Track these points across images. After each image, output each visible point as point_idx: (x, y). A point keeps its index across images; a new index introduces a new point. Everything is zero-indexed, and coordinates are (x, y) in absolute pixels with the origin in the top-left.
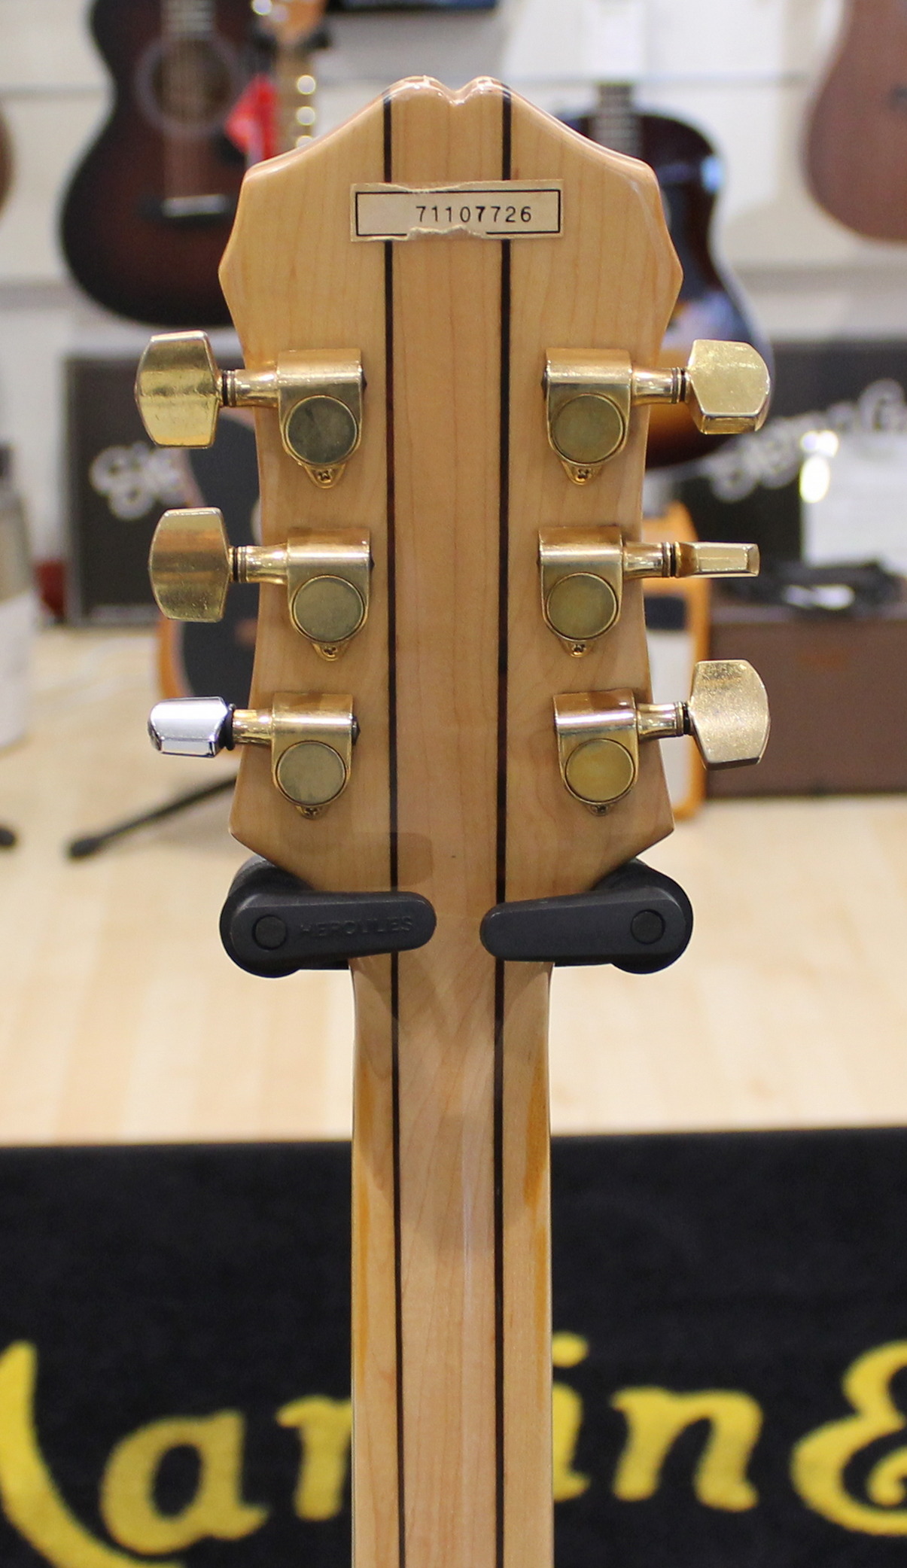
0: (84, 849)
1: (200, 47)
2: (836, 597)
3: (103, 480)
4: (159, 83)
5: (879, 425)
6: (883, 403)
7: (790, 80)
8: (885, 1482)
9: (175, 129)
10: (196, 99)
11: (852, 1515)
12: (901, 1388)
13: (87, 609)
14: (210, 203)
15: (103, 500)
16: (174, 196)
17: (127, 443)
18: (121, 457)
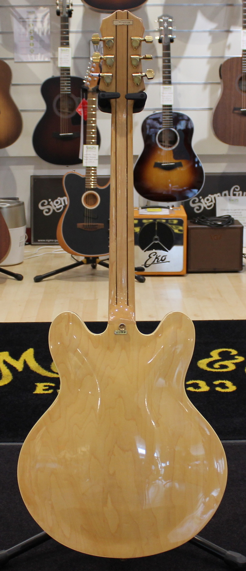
0: (38, 279)
1: (68, 96)
2: (220, 222)
3: (40, 207)
4: (58, 106)
5: (234, 195)
8: (216, 365)
9: (61, 116)
10: (67, 110)
11: (209, 369)
12: (220, 354)
13: (36, 240)
14: (70, 134)
15: (41, 212)
16: (62, 132)
17: (47, 199)
18: (46, 202)
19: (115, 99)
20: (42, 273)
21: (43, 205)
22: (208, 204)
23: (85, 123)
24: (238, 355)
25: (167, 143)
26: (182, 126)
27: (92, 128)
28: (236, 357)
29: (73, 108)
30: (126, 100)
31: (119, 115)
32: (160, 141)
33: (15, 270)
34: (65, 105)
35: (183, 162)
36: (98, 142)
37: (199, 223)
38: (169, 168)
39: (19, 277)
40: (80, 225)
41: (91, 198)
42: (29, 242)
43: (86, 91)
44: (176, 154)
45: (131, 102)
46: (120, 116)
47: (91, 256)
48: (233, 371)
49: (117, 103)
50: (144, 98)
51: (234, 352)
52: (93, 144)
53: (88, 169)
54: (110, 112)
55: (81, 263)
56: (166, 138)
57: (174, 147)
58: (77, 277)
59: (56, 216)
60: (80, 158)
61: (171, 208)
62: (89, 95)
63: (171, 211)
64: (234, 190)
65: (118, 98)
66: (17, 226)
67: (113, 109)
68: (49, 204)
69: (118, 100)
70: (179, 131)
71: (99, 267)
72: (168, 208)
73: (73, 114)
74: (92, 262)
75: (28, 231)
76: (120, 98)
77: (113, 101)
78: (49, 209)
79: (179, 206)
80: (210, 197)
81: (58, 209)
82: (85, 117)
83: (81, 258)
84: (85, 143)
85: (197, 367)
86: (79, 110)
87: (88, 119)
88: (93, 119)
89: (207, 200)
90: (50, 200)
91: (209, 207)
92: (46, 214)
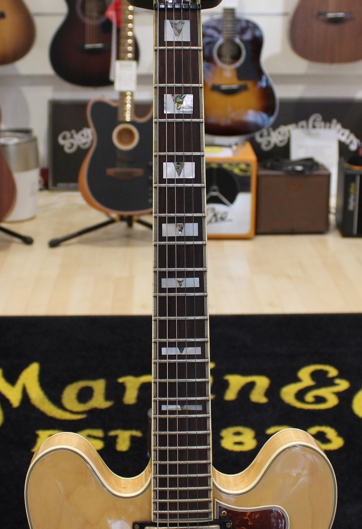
0: (54, 244)
2: (299, 168)
3: (61, 141)
4: (83, 8)
5: (314, 127)
7: (285, 14)
8: (309, 397)
9: (88, 22)
10: (95, 14)
11: (299, 405)
12: (314, 375)
13: (55, 184)
14: (99, 45)
15: (62, 147)
16: (88, 44)
17: (69, 130)
18: (68, 134)
20: (59, 235)
21: (64, 138)
22: (281, 138)
23: (119, 31)
24: (341, 376)
25: (228, 59)
26: (248, 36)
27: (129, 38)
28: (337, 381)
29: (103, 11)
32: (220, 56)
33: (23, 230)
34: (92, 7)
35: (250, 84)
36: (136, 57)
37: (272, 168)
38: (230, 92)
39: (27, 241)
40: (110, 171)
41: (126, 135)
42: (45, 186)
44: (241, 73)
47: (126, 214)
48: (335, 408)
51: (332, 372)
52: (130, 59)
53: (123, 95)
55: (112, 221)
56: (227, 52)
57: (238, 64)
58: (107, 241)
59: (81, 153)
60: (112, 78)
61: (235, 148)
63: (235, 152)
64: (315, 121)
66: (27, 168)
68: (72, 137)
70: (244, 42)
71: (138, 227)
72: (230, 146)
73: (102, 20)
74: (129, 221)
75: (44, 173)
78: (72, 145)
79: (243, 144)
80: (283, 129)
81: (85, 144)
82: (119, 23)
83: (114, 215)
84: (118, 58)
85: (281, 401)
86: (111, 14)
87: (122, 25)
88: (130, 25)
89: (279, 133)
90: (73, 131)
91: (281, 142)
92: (67, 150)
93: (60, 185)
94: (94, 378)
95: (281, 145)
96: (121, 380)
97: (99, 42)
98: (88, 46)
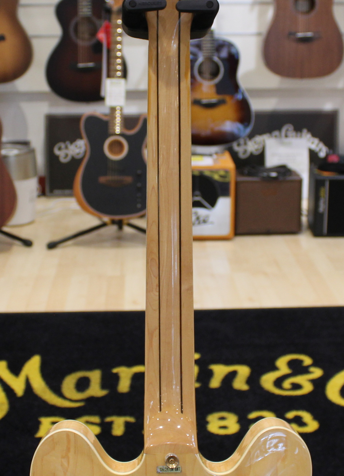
0: (52, 246)
1: (88, 19)
2: (274, 174)
3: (57, 152)
4: (76, 30)
5: (286, 136)
6: (287, 130)
7: (259, 34)
8: (287, 384)
9: (80, 43)
10: (86, 36)
11: (278, 391)
12: (291, 364)
13: (51, 191)
14: (91, 65)
15: (57, 158)
16: (80, 63)
17: (64, 141)
18: (62, 145)
19: (155, 12)
20: (56, 238)
21: (60, 149)
22: (256, 147)
23: (109, 51)
24: (315, 364)
25: (207, 75)
26: (224, 54)
27: (118, 57)
28: (312, 369)
29: (94, 33)
30: (177, 12)
31: (164, 43)
32: (200, 73)
33: (23, 233)
34: (84, 29)
35: (227, 98)
36: (125, 75)
37: (249, 175)
38: (210, 106)
39: (27, 243)
40: (102, 179)
41: (116, 146)
42: (43, 193)
43: (109, 11)
44: (220, 89)
45: (186, 17)
46: (165, 45)
47: (117, 218)
48: (310, 394)
49: (159, 20)
50: (214, 8)
51: (307, 361)
52: (119, 77)
53: (113, 109)
54: (145, 36)
55: (104, 225)
56: (207, 69)
57: (217, 80)
58: (99, 243)
59: (75, 162)
60: (103, 94)
61: (215, 156)
62: (114, 16)
63: (215, 161)
65: (162, 8)
66: (26, 176)
67: (152, 32)
68: (66, 148)
69: (161, 12)
70: (222, 59)
71: (127, 230)
72: (210, 155)
73: (93, 41)
74: (120, 224)
75: (42, 181)
76: (166, 9)
77: (151, 15)
79: (223, 153)
80: (259, 139)
81: (77, 155)
82: (109, 44)
83: (106, 219)
84: (109, 76)
85: (261, 388)
86: (102, 36)
87: (112, 46)
88: (119, 46)
89: (255, 142)
90: (68, 143)
91: (257, 150)
92: (63, 160)
93: (57, 192)
94: (90, 368)
95: (256, 153)
96: (115, 371)
97: (90, 62)
98: (81, 65)
